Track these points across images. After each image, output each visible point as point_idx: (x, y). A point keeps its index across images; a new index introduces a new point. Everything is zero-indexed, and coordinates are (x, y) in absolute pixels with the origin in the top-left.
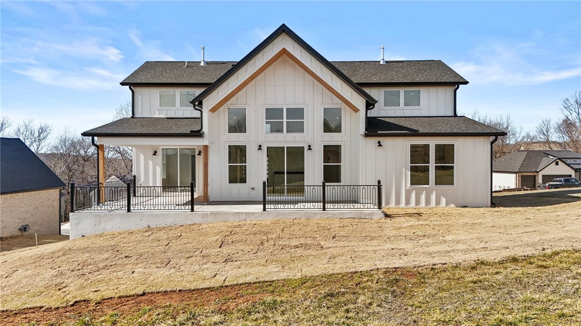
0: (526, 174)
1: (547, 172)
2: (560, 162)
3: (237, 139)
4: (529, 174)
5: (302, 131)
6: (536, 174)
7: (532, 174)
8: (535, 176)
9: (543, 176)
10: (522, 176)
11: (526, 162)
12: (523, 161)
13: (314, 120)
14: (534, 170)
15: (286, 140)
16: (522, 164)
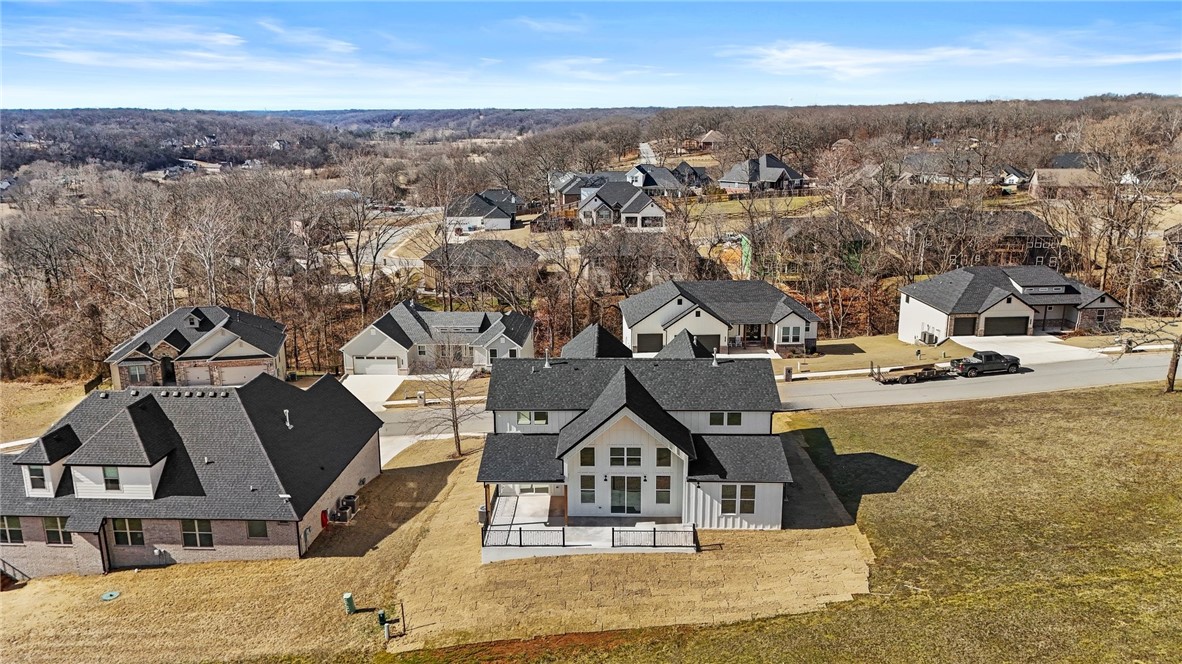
0: (962, 316)
1: (992, 313)
2: (1014, 299)
3: (588, 470)
4: (966, 316)
5: (639, 465)
6: (977, 316)
7: (970, 316)
8: (975, 319)
9: (986, 318)
10: (956, 319)
11: (967, 296)
12: (963, 295)
13: (649, 457)
14: (975, 309)
15: (626, 471)
16: (960, 300)
